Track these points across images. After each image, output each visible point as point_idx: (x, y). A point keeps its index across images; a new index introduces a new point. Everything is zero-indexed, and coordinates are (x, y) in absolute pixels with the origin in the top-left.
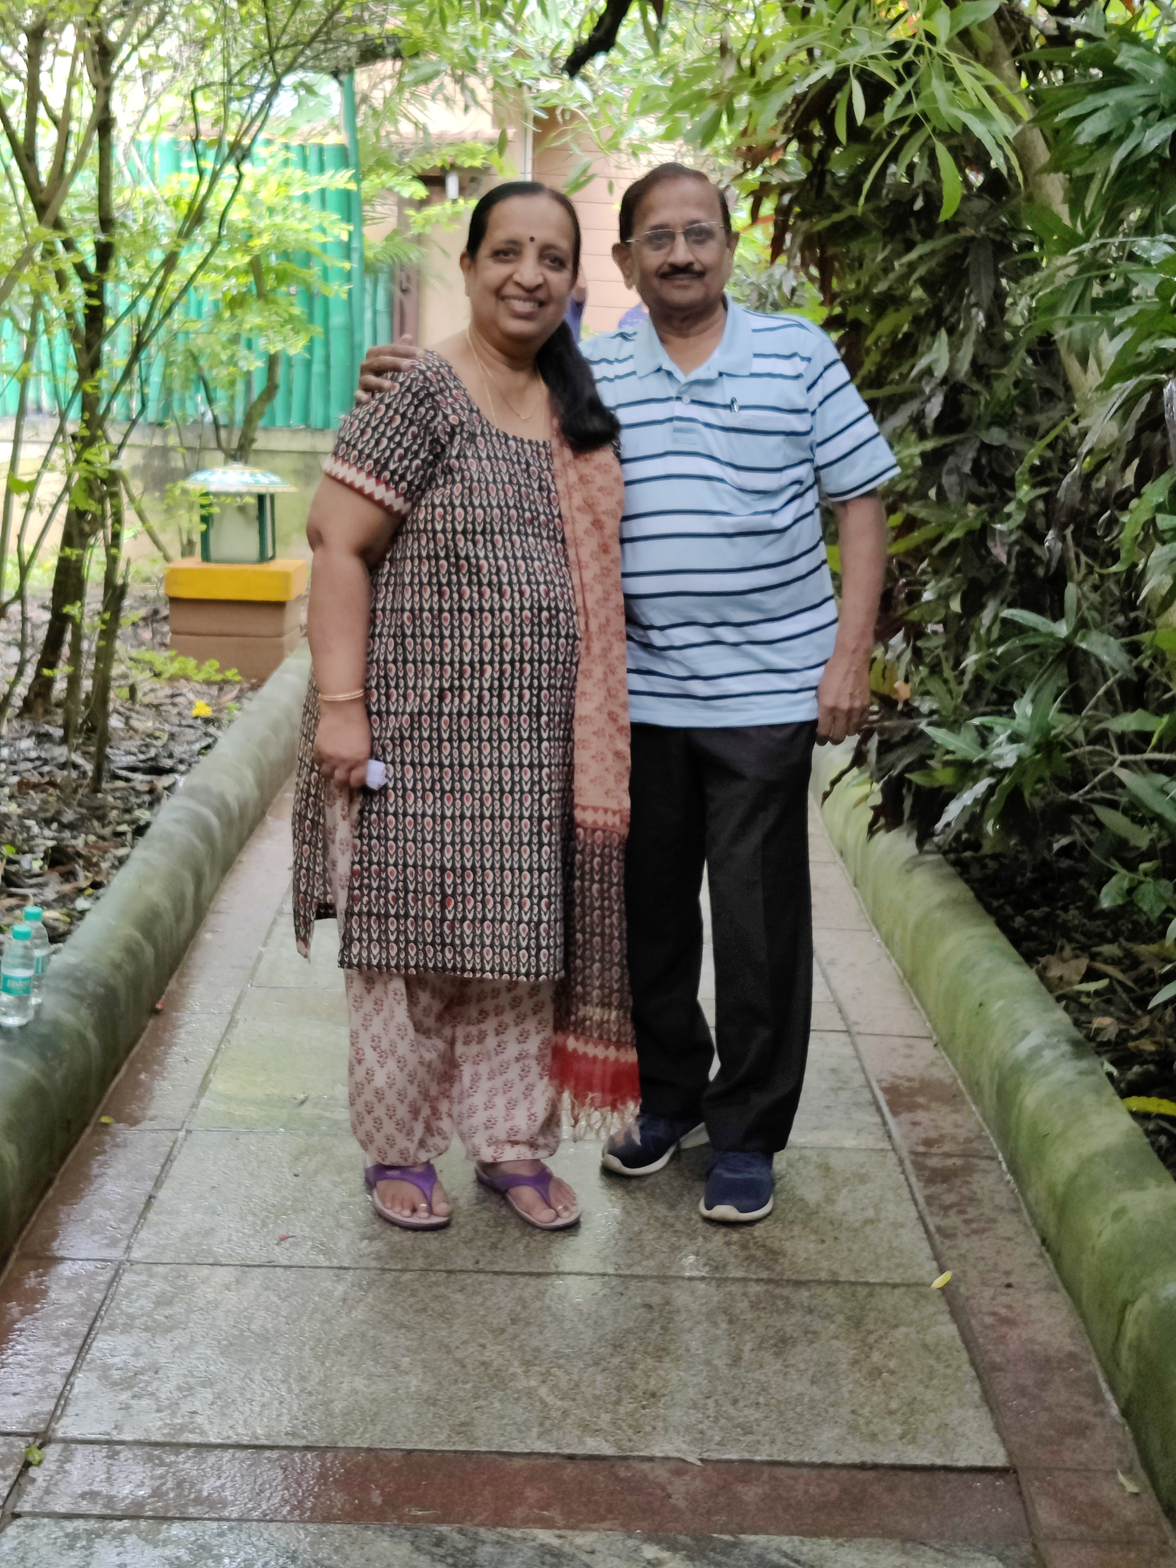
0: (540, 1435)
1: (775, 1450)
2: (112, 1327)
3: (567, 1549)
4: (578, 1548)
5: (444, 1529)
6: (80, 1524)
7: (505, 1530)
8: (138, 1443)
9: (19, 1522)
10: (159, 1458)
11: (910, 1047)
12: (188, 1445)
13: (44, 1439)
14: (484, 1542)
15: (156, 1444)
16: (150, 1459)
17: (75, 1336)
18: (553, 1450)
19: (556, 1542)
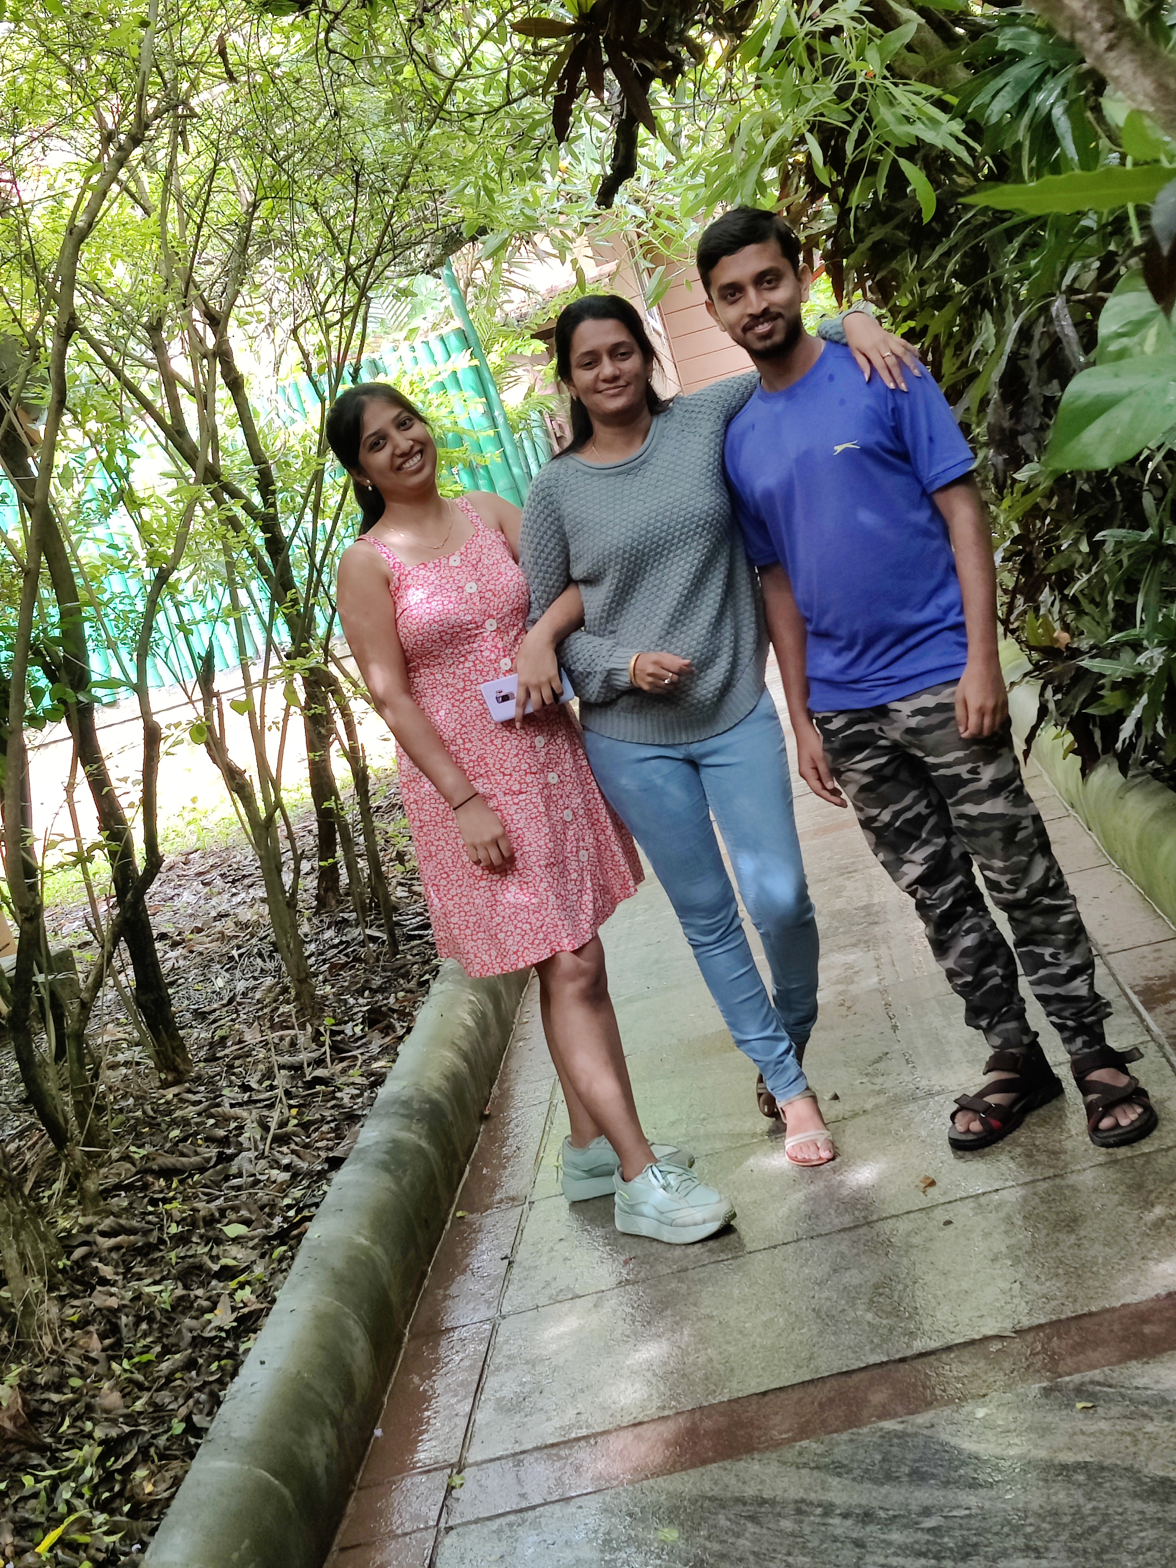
0: (872, 1351)
1: (1078, 1306)
2: (498, 1369)
3: (910, 1430)
4: (919, 1427)
5: (805, 1443)
6: (503, 1521)
7: (855, 1430)
8: (537, 1449)
9: (453, 1533)
10: (556, 1455)
11: (1158, 950)
12: (578, 1439)
13: (460, 1467)
14: (838, 1444)
15: (553, 1445)
16: (549, 1457)
17: (469, 1384)
18: (885, 1359)
19: (899, 1427)
